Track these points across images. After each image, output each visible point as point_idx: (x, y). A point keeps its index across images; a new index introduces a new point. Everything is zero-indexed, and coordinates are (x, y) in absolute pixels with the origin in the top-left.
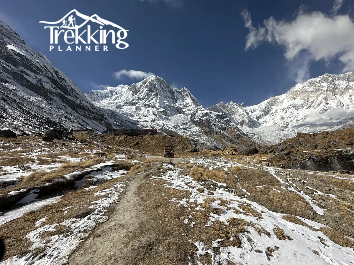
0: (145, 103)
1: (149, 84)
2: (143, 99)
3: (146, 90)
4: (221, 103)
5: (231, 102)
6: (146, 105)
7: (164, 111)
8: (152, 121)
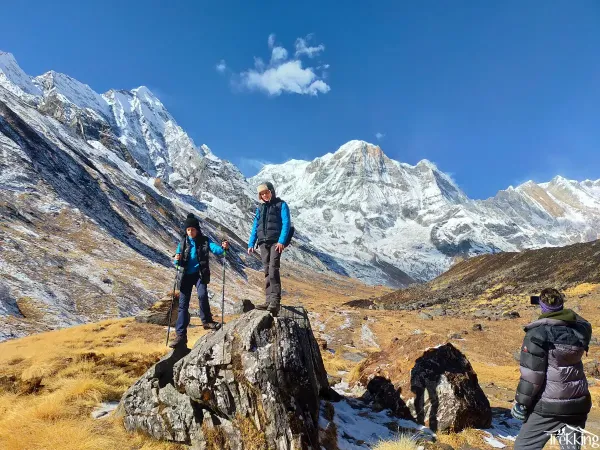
0: (340, 201)
1: (347, 160)
2: (335, 193)
3: (341, 173)
4: (529, 183)
5: (560, 177)
6: (343, 206)
7: (377, 218)
8: (355, 242)
